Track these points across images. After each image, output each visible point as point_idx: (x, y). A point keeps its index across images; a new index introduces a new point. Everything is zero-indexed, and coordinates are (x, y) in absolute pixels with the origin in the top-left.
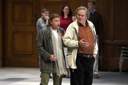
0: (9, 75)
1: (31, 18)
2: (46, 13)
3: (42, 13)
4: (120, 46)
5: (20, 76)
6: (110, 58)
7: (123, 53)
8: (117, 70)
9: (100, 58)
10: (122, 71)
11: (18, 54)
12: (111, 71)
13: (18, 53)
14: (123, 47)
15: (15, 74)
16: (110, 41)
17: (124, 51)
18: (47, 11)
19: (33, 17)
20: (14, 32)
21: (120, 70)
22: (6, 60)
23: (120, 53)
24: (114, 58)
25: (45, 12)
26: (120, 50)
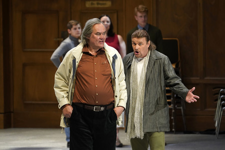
0: (16, 142)
1: (55, 39)
2: (75, 29)
3: (69, 30)
4: (215, 88)
5: (36, 144)
6: (199, 109)
7: (222, 100)
8: (211, 131)
9: (181, 109)
10: (220, 133)
11: (34, 104)
12: (201, 133)
13: (33, 102)
14: (222, 90)
15: (29, 139)
16: (198, 78)
17: (222, 96)
18: (76, 24)
19: (58, 37)
20: (24, 65)
21: (216, 131)
22: (12, 114)
23: (217, 100)
24: (206, 110)
25: (74, 27)
26: (217, 95)
